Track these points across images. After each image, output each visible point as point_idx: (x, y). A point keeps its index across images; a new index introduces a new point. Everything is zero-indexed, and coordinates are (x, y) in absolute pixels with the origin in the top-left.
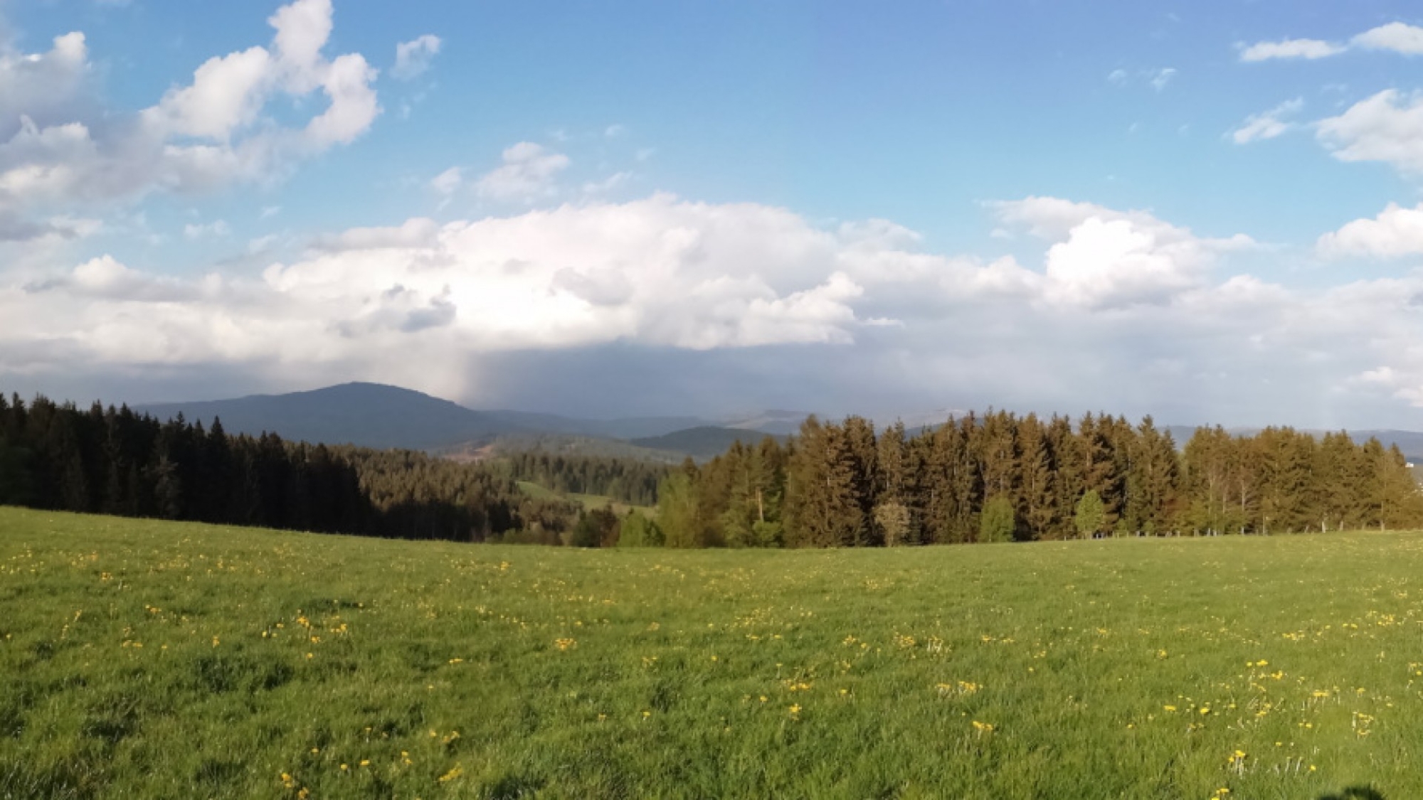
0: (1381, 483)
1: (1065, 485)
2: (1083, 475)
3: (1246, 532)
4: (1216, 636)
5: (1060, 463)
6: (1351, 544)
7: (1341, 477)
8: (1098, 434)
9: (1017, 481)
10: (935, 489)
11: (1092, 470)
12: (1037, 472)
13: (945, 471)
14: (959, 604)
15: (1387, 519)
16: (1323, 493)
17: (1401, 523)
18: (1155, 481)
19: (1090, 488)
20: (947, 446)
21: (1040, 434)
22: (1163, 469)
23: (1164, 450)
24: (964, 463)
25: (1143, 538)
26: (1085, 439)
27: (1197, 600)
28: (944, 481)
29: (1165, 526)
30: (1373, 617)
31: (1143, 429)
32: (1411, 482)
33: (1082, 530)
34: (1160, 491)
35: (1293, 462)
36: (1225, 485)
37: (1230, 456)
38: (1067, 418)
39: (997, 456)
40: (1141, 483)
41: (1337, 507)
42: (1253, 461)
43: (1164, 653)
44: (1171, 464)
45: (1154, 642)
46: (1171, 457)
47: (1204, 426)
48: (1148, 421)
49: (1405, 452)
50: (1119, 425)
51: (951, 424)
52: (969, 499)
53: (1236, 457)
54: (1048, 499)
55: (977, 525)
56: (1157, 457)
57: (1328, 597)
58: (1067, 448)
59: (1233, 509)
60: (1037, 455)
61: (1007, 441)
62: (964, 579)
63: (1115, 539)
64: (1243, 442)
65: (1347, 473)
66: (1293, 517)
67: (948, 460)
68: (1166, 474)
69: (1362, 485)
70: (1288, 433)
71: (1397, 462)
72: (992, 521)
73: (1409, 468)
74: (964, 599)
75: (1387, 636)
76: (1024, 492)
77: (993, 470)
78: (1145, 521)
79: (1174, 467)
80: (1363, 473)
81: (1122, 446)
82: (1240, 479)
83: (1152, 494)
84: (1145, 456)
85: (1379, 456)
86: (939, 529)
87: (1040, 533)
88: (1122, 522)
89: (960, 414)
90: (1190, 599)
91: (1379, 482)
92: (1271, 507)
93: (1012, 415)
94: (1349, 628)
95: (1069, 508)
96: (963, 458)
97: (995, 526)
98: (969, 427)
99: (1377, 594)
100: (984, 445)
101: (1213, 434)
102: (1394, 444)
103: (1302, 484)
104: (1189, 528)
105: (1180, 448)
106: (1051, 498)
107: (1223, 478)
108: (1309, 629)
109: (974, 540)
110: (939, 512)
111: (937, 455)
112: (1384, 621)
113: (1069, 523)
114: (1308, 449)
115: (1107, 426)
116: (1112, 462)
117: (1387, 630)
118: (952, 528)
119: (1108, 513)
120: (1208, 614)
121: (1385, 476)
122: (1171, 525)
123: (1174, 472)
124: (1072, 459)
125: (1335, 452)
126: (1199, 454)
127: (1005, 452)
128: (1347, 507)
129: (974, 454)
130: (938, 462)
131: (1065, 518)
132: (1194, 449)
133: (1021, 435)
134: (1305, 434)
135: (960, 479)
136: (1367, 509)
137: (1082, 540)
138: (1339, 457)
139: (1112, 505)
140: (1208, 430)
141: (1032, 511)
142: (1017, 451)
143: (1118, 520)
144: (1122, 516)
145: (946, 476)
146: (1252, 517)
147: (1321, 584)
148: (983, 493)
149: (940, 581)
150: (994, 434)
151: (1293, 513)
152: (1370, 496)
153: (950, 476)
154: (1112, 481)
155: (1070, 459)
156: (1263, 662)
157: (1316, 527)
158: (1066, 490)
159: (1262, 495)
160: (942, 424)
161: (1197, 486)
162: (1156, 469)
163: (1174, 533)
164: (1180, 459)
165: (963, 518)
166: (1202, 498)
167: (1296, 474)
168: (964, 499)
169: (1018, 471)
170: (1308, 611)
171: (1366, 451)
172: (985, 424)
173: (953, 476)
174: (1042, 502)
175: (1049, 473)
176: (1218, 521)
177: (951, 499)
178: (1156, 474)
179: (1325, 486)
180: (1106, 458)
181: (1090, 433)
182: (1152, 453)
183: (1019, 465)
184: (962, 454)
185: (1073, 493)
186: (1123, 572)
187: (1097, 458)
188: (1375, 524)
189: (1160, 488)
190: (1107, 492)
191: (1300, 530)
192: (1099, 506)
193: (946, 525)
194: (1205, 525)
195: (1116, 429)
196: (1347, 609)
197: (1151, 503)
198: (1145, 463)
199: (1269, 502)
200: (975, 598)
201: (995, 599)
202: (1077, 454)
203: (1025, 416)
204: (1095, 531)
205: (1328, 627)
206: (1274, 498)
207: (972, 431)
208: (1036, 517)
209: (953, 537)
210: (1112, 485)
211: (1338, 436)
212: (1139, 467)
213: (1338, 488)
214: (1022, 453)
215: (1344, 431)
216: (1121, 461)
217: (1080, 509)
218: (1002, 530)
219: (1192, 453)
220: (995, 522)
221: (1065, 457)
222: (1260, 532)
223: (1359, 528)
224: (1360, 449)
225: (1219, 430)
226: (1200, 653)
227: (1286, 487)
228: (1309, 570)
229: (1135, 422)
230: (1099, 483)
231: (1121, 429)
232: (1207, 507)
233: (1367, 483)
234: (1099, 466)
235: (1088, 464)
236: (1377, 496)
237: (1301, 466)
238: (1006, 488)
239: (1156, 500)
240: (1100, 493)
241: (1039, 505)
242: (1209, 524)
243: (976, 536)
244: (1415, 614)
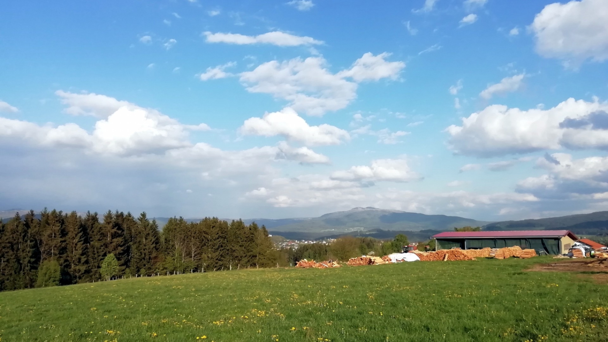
0: (257, 245)
1: (94, 251)
2: (106, 246)
3: (194, 271)
4: (181, 324)
5: (91, 239)
6: (243, 275)
7: (238, 242)
8: (115, 222)
9: (63, 250)
10: (4, 258)
11: (111, 243)
12: (76, 244)
13: (12, 246)
14: (17, 326)
15: (259, 262)
16: (230, 250)
17: (266, 264)
18: (147, 247)
19: (110, 252)
20: (13, 232)
21: (78, 223)
22: (151, 241)
23: (152, 231)
24: (26, 241)
25: (139, 278)
26: (107, 226)
27: (171, 306)
28: (11, 252)
29: (151, 271)
30: (255, 312)
31: (141, 220)
32: (270, 244)
33: (105, 276)
34: (149, 252)
35: (218, 235)
36: (184, 248)
37: (187, 233)
38: (96, 214)
39: (50, 236)
40: (139, 248)
41: (237, 257)
42: (198, 235)
43: (155, 334)
44: (156, 237)
45: (150, 329)
46: (155, 233)
47: (173, 217)
48: (144, 215)
49: (268, 229)
50: (127, 218)
51: (18, 218)
52: (29, 262)
53: (190, 233)
54: (83, 259)
55: (34, 277)
56: (148, 234)
57: (234, 303)
58: (96, 231)
59: (187, 260)
60: (76, 235)
61: (57, 228)
62: (22, 310)
63: (123, 280)
64: (193, 225)
65: (241, 240)
66: (217, 263)
67: (15, 240)
68: (153, 243)
69: (248, 246)
70: (215, 220)
71: (264, 234)
72: (46, 274)
73: (270, 237)
74: (21, 322)
75: (262, 321)
76: (68, 256)
77: (47, 245)
78: (140, 269)
79: (157, 239)
80: (249, 240)
81: (129, 229)
82: (191, 244)
83: (145, 254)
84: (142, 234)
85: (256, 232)
86: (6, 282)
87: (78, 279)
88: (128, 270)
89: (24, 212)
90: (167, 305)
91: (256, 244)
92: (207, 258)
93: (61, 212)
94: (244, 318)
95: (96, 264)
96: (26, 238)
97: (47, 277)
98: (30, 220)
99: (257, 301)
100: (40, 230)
101: (178, 222)
102: (263, 226)
103: (222, 246)
104: (165, 270)
105: (161, 229)
106: (86, 259)
107: (182, 245)
108: (225, 319)
109: (32, 286)
110: (6, 271)
111: (6, 237)
112: (260, 314)
113: (96, 272)
114: (225, 229)
115: (120, 218)
116: (123, 237)
117: (261, 318)
118: (16, 280)
119: (119, 266)
120: (176, 313)
121: (259, 241)
122: (155, 270)
123: (157, 242)
124: (99, 237)
125: (236, 230)
126: (170, 232)
127: (55, 234)
128: (241, 257)
129: (34, 236)
130: (7, 241)
131: (94, 270)
132: (168, 230)
133: (67, 224)
134: (224, 221)
135: (23, 251)
136: (250, 258)
137: (104, 282)
138: (238, 232)
139: (122, 261)
140: (175, 220)
141: (73, 267)
142: (64, 233)
143: (125, 269)
144: (128, 267)
145: (13, 250)
146: (196, 264)
147: (231, 296)
148: (40, 258)
149: (4, 314)
150: (48, 224)
151: (217, 261)
152: (252, 251)
153: (15, 249)
154: (122, 248)
155: (98, 237)
156: (204, 337)
157: (226, 267)
158: (95, 254)
159: (202, 252)
160: (11, 218)
161: (169, 249)
162: (147, 241)
163: (156, 274)
164: (160, 235)
165: (24, 274)
166: (172, 255)
167: (219, 241)
168: (26, 262)
169: (64, 245)
170: (225, 310)
171: (250, 229)
172: (42, 218)
173: (18, 249)
174: (79, 262)
175: (84, 245)
176: (179, 267)
177: (16, 263)
178: (148, 243)
179: (231, 246)
180: (120, 236)
181: (110, 222)
182: (145, 233)
183: (65, 241)
184: (24, 236)
185: (99, 256)
186: (125, 297)
187: (114, 236)
188: (254, 265)
189: (150, 250)
190: (120, 254)
191: (219, 269)
192: (115, 262)
193: (12, 279)
194: (173, 269)
195: (125, 220)
196: (243, 308)
197: (144, 259)
198: (142, 237)
199: (206, 256)
200: (29, 321)
201: (44, 320)
202: (102, 234)
203: (69, 213)
204: (112, 276)
205: (234, 318)
206: (208, 255)
207: (32, 223)
208: (75, 270)
209: (17, 286)
210: (122, 250)
211: (237, 222)
212: (138, 240)
213: (237, 247)
214: (67, 234)
215: (240, 219)
216: (128, 236)
217: (104, 265)
218: (52, 279)
219: (167, 231)
220: (47, 275)
221: (94, 235)
222: (201, 271)
223: (247, 268)
224: (248, 228)
225: (181, 219)
226: (173, 333)
227: (214, 248)
228: (224, 289)
229: (136, 215)
230: (115, 249)
231: (129, 220)
232: (174, 260)
233: (250, 245)
234: (115, 240)
235: (109, 239)
236: (256, 251)
237: (221, 237)
238: (55, 255)
239: (147, 257)
240: (115, 255)
241: (77, 264)
242: (175, 268)
243: (33, 284)
244: (274, 310)
